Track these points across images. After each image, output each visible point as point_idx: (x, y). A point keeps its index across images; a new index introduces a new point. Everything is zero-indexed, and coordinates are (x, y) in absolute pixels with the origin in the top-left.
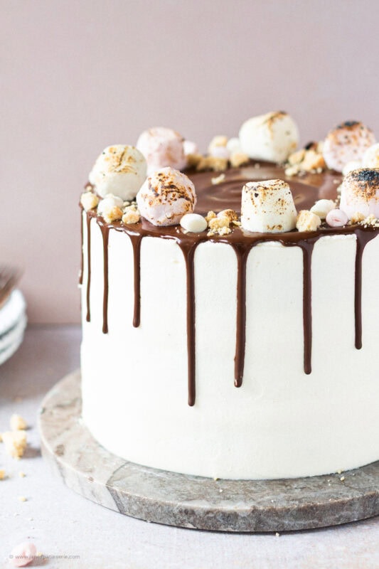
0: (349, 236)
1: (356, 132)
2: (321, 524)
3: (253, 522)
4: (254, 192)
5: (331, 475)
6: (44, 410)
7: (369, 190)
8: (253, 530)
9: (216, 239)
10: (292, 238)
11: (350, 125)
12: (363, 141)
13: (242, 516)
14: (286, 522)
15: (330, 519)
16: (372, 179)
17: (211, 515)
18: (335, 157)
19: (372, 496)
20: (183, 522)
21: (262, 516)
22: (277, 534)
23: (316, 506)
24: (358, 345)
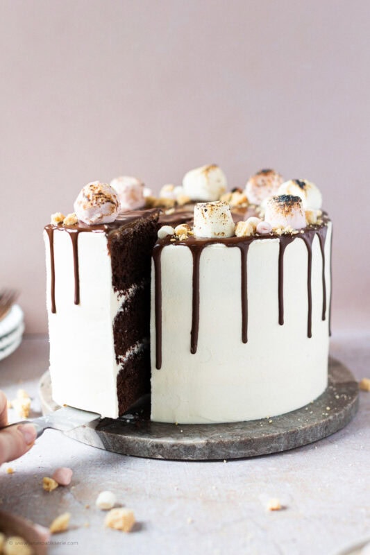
0: (274, 240)
1: (270, 177)
2: (257, 453)
3: (207, 452)
4: (204, 209)
5: (262, 420)
6: (42, 385)
7: (286, 209)
8: (206, 458)
9: (177, 243)
10: (232, 242)
11: (266, 172)
12: (275, 183)
13: (199, 447)
14: (231, 452)
15: (263, 450)
16: (289, 200)
17: (175, 448)
18: (255, 195)
19: (294, 432)
20: (154, 454)
21: (214, 447)
22: (225, 461)
23: (253, 439)
24: (281, 322)
